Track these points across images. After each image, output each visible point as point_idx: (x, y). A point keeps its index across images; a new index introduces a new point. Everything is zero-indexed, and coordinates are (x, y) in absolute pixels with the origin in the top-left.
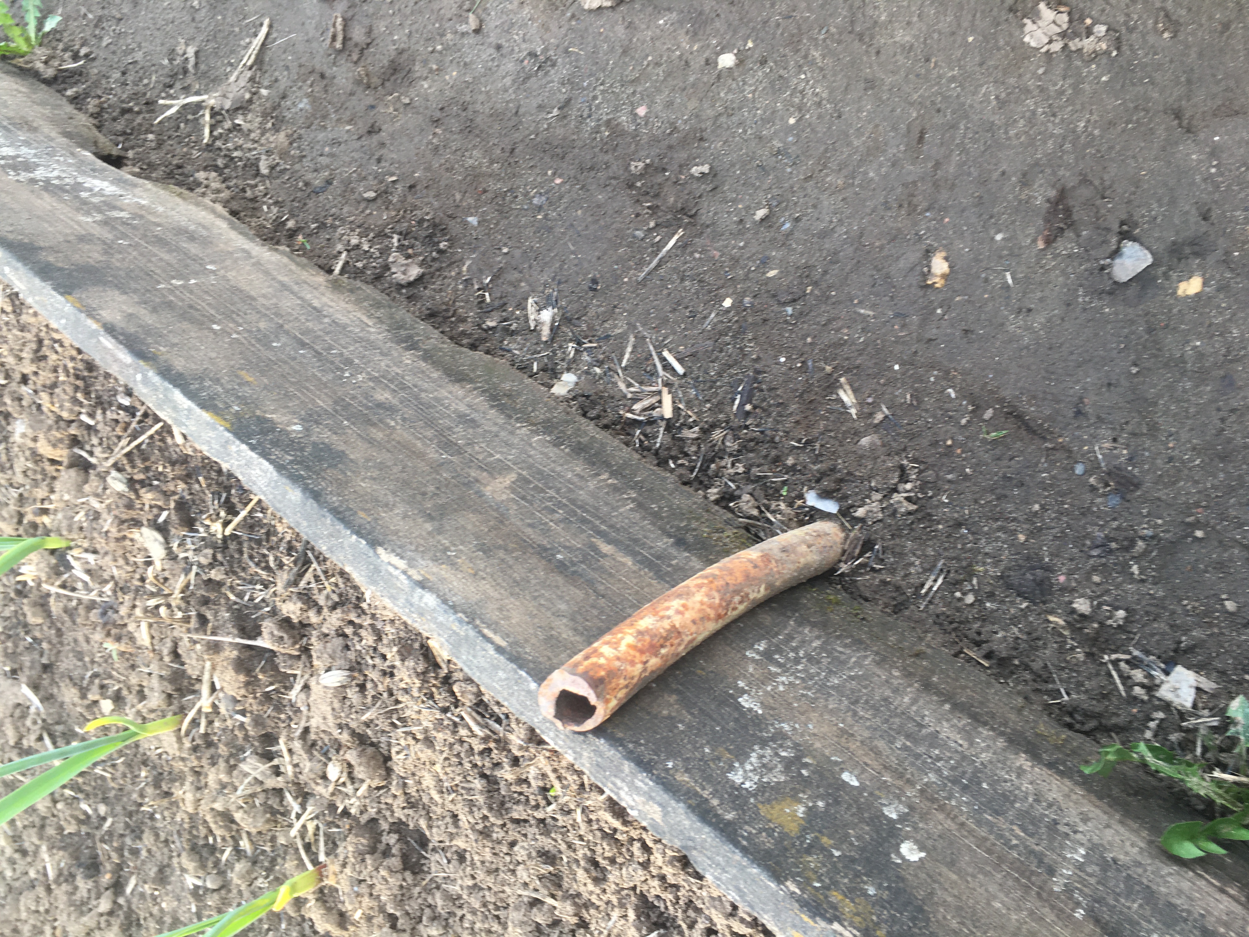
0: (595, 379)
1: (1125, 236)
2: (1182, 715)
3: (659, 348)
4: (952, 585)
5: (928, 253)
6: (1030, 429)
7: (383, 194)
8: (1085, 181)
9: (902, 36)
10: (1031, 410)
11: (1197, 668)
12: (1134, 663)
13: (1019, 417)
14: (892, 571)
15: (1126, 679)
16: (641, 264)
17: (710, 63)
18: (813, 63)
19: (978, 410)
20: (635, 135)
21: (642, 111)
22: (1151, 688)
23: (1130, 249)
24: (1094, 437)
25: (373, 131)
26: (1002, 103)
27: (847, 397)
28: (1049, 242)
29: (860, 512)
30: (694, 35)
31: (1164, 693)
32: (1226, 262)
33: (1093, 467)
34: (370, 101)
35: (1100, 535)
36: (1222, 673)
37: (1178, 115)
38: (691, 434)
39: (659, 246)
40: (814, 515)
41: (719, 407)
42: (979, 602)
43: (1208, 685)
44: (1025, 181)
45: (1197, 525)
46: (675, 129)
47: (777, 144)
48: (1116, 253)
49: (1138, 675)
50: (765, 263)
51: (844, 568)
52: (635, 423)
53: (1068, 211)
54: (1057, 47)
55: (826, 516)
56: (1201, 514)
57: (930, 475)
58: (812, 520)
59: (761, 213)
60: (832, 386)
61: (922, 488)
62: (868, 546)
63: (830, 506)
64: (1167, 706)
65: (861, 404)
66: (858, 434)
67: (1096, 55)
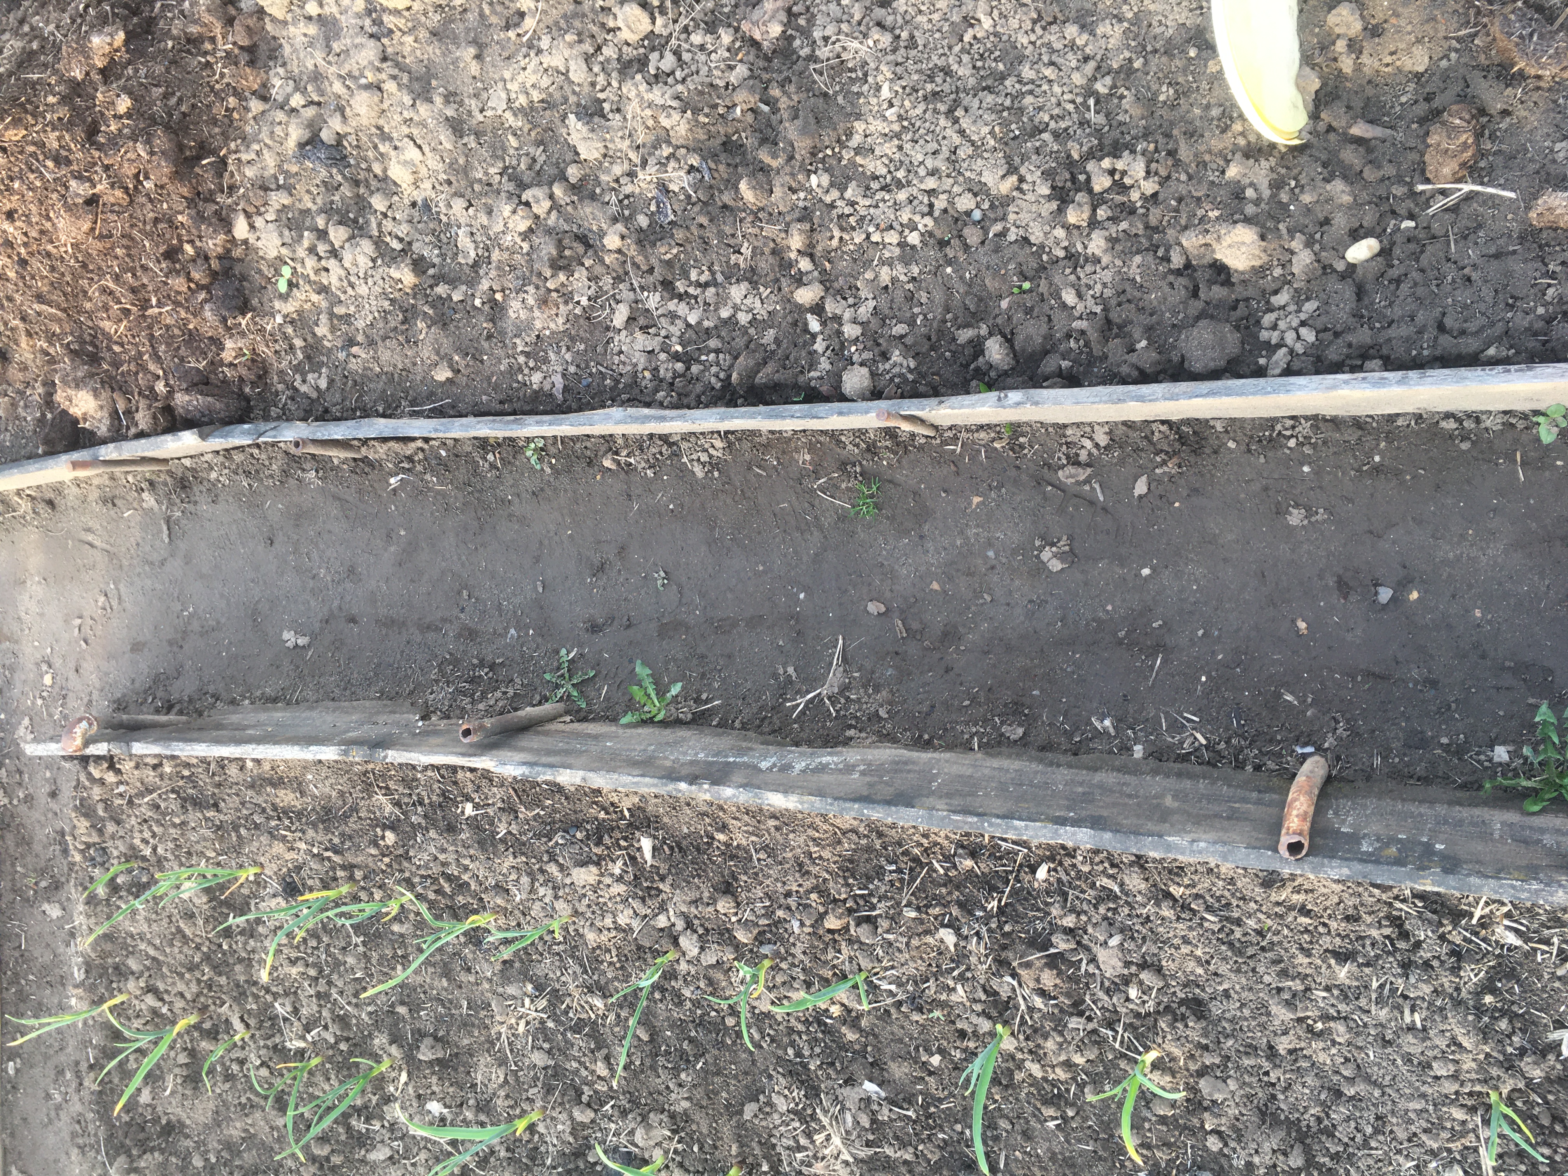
0: (1153, 743)
1: (1376, 585)
2: (1508, 765)
3: (1180, 714)
4: (1385, 758)
5: (1294, 621)
6: (1382, 678)
7: (973, 699)
8: (1346, 569)
9: (1230, 537)
10: (1377, 670)
11: (1503, 743)
12: (1478, 753)
13: (1374, 674)
14: (1355, 764)
15: (1478, 762)
16: (1146, 678)
17: (1138, 575)
18: (1192, 560)
19: (1354, 679)
20: (1112, 619)
21: (1109, 608)
22: (1490, 760)
23: (1381, 590)
24: (1409, 671)
25: (948, 670)
26: (1293, 551)
27: (1289, 698)
28: (1345, 598)
29: (1326, 745)
30: (1122, 566)
31: (1496, 759)
32: (1423, 581)
33: (1416, 683)
34: (939, 656)
35: (1434, 708)
36: (1513, 741)
37: (1371, 532)
38: (1223, 745)
39: (1152, 667)
40: (1304, 757)
41: (1227, 729)
42: (1401, 760)
43: (1511, 748)
44: (1321, 577)
45: (1470, 688)
46: (1133, 610)
47: (1192, 600)
48: (1376, 593)
49: (1482, 757)
50: (1214, 653)
51: (1334, 773)
52: (1190, 753)
53: (1346, 584)
54: (1306, 522)
55: (1310, 755)
56: (1469, 683)
57: (1348, 716)
58: (1305, 760)
59: (1200, 633)
60: (1279, 696)
61: (1348, 721)
62: (1338, 758)
63: (1309, 749)
64: (1500, 764)
65: (1297, 698)
66: (1304, 712)
67: (1325, 521)
